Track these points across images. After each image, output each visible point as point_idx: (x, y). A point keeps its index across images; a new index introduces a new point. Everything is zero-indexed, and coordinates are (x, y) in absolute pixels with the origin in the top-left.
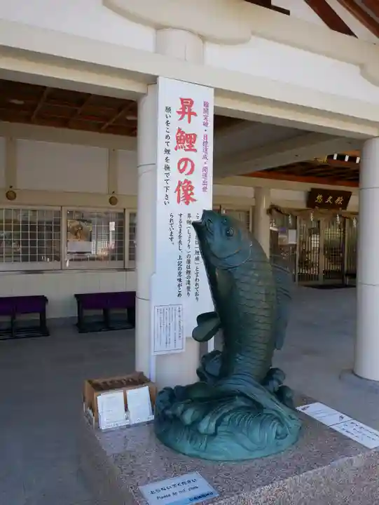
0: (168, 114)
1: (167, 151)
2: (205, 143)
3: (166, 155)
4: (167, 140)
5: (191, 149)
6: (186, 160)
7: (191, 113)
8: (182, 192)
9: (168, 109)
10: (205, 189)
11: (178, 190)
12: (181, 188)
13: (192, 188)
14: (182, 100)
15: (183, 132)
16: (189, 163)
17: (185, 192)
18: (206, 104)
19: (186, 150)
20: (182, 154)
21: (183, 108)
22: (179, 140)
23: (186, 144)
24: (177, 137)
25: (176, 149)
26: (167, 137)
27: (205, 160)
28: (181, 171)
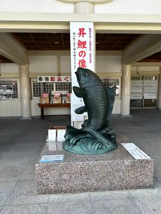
0: (74, 35)
1: (75, 49)
2: (90, 44)
3: (74, 51)
4: (74, 45)
5: (84, 47)
6: (82, 52)
7: (84, 34)
8: (81, 64)
9: (74, 34)
10: (90, 62)
11: (79, 63)
12: (80, 62)
13: (85, 62)
14: (80, 29)
15: (81, 41)
16: (83, 53)
17: (82, 64)
18: (90, 29)
19: (82, 48)
20: (80, 49)
21: (80, 32)
22: (79, 44)
23: (82, 46)
24: (78, 44)
25: (78, 48)
26: (74, 44)
27: (90, 51)
28: (80, 56)
